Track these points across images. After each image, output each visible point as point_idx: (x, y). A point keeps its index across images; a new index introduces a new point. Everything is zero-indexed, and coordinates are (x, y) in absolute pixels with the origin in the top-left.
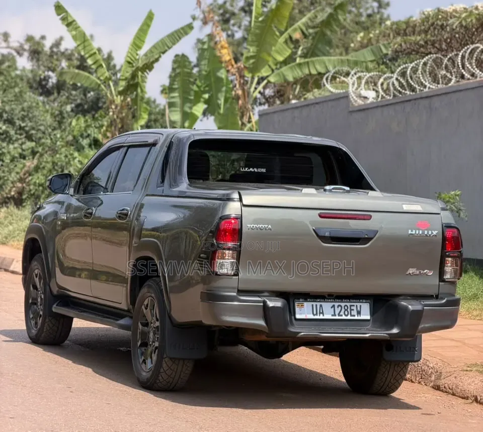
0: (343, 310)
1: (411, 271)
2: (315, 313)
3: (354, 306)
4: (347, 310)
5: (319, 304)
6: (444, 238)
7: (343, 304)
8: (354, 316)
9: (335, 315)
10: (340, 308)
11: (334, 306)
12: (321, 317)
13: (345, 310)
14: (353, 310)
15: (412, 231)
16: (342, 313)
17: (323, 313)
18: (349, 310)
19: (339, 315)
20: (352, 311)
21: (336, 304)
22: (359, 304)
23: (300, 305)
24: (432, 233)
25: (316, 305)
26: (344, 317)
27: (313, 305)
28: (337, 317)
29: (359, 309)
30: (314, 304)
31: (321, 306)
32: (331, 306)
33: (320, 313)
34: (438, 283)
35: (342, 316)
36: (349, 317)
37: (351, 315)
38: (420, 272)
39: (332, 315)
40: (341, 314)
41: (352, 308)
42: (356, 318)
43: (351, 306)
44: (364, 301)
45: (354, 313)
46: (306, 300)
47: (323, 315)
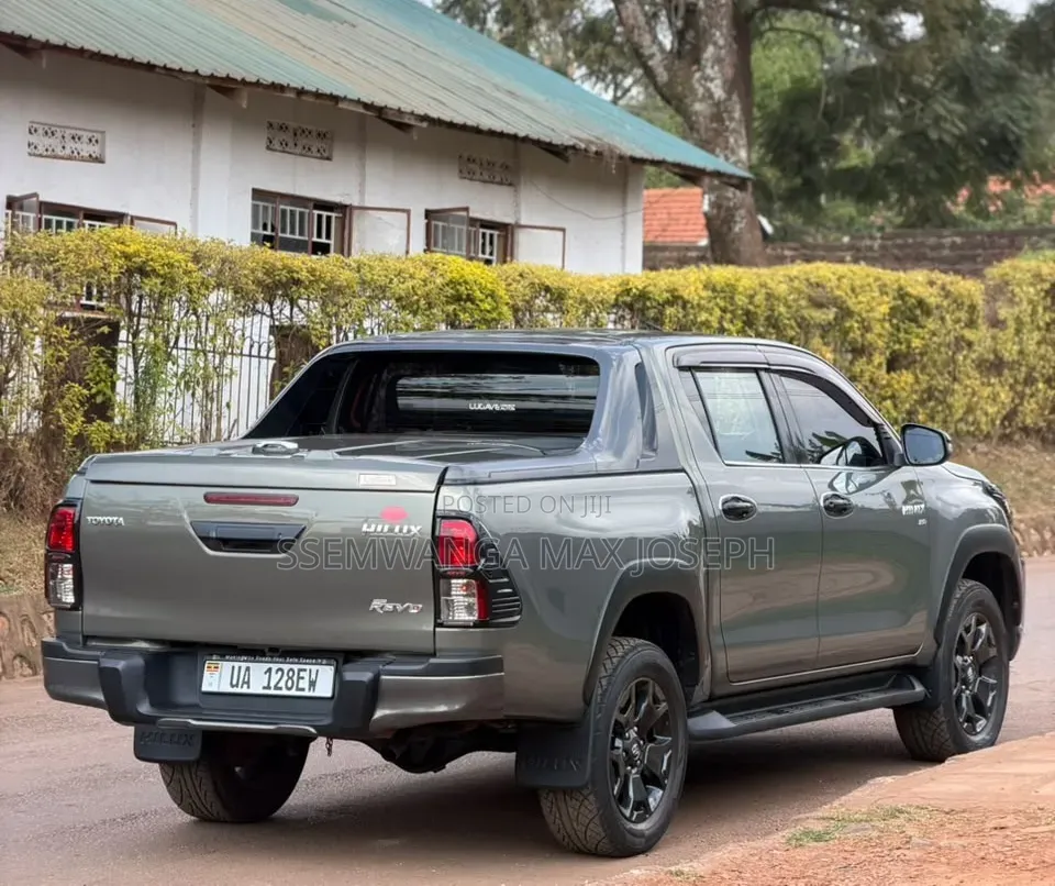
0: (285, 678)
1: (377, 604)
2: (234, 682)
3: (305, 670)
4: (291, 678)
5: (244, 665)
6: (437, 541)
7: (286, 667)
8: (303, 690)
9: (268, 687)
10: (280, 673)
11: (270, 670)
12: (245, 690)
13: (289, 678)
14: (303, 678)
15: (369, 527)
16: (282, 684)
17: (248, 683)
18: (295, 678)
19: (276, 688)
20: (301, 681)
21: (275, 667)
22: (314, 668)
23: (213, 666)
24: (409, 531)
25: (240, 668)
26: (284, 692)
27: (233, 667)
28: (272, 692)
29: (313, 677)
30: (237, 665)
31: (248, 669)
32: (265, 669)
33: (244, 682)
34: (431, 629)
35: (281, 689)
36: (294, 692)
37: (298, 689)
38: (395, 607)
39: (264, 688)
40: (279, 685)
41: (302, 674)
42: (306, 693)
43: (300, 670)
44: (324, 662)
45: (304, 684)
46: (223, 657)
47: (248, 687)
